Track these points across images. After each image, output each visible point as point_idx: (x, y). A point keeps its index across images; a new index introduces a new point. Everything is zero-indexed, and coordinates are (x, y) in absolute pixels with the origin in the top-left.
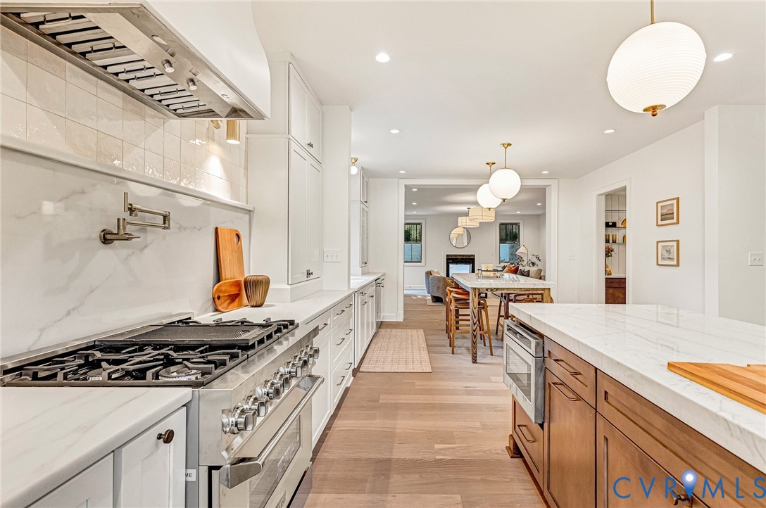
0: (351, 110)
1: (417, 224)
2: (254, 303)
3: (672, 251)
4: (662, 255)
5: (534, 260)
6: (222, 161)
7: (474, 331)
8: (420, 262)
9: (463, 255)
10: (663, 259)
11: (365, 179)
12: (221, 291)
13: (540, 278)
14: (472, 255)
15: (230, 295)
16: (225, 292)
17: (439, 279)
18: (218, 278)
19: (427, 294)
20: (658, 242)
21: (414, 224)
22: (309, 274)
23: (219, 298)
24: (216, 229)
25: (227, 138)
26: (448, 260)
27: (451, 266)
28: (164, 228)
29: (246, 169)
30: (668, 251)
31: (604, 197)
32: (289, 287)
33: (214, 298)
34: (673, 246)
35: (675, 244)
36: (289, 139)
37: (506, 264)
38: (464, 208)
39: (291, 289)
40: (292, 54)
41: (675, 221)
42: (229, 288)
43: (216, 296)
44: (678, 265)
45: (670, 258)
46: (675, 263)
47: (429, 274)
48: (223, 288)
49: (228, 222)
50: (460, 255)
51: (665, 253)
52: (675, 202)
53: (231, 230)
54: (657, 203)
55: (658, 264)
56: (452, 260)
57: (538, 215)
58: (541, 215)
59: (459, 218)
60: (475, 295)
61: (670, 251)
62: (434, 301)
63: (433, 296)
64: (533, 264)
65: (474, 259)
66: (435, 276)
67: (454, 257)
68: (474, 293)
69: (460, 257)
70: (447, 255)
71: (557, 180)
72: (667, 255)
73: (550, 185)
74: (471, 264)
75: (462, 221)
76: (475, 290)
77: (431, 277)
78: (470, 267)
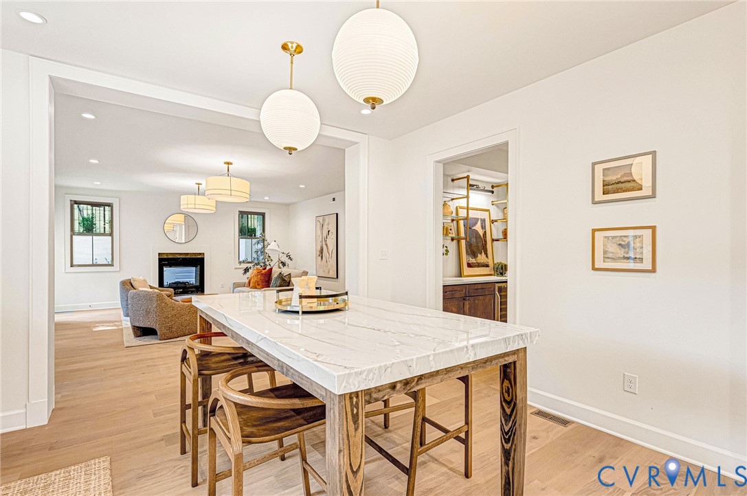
1: (105, 205)
4: (605, 252)
5: (284, 259)
8: (112, 266)
9: (186, 254)
10: (609, 258)
14: (200, 254)
17: (147, 297)
19: (123, 318)
20: (594, 231)
21: (99, 204)
26: (161, 260)
27: (166, 269)
30: (625, 246)
31: (442, 166)
34: (638, 237)
37: (249, 265)
38: (189, 183)
41: (644, 192)
44: (653, 270)
45: (630, 258)
47: (128, 285)
50: (181, 254)
51: (614, 248)
55: (594, 269)
56: (166, 261)
57: (288, 205)
58: (291, 204)
59: (182, 197)
60: (355, 418)
61: (628, 245)
62: (139, 333)
63: (137, 324)
64: (284, 264)
65: (203, 258)
66: (140, 289)
67: (171, 257)
68: (352, 410)
69: (182, 257)
70: (159, 254)
71: (367, 136)
72: (621, 253)
73: (357, 143)
74: (199, 267)
75: (187, 203)
76: (355, 400)
77: (133, 291)
78: (196, 271)
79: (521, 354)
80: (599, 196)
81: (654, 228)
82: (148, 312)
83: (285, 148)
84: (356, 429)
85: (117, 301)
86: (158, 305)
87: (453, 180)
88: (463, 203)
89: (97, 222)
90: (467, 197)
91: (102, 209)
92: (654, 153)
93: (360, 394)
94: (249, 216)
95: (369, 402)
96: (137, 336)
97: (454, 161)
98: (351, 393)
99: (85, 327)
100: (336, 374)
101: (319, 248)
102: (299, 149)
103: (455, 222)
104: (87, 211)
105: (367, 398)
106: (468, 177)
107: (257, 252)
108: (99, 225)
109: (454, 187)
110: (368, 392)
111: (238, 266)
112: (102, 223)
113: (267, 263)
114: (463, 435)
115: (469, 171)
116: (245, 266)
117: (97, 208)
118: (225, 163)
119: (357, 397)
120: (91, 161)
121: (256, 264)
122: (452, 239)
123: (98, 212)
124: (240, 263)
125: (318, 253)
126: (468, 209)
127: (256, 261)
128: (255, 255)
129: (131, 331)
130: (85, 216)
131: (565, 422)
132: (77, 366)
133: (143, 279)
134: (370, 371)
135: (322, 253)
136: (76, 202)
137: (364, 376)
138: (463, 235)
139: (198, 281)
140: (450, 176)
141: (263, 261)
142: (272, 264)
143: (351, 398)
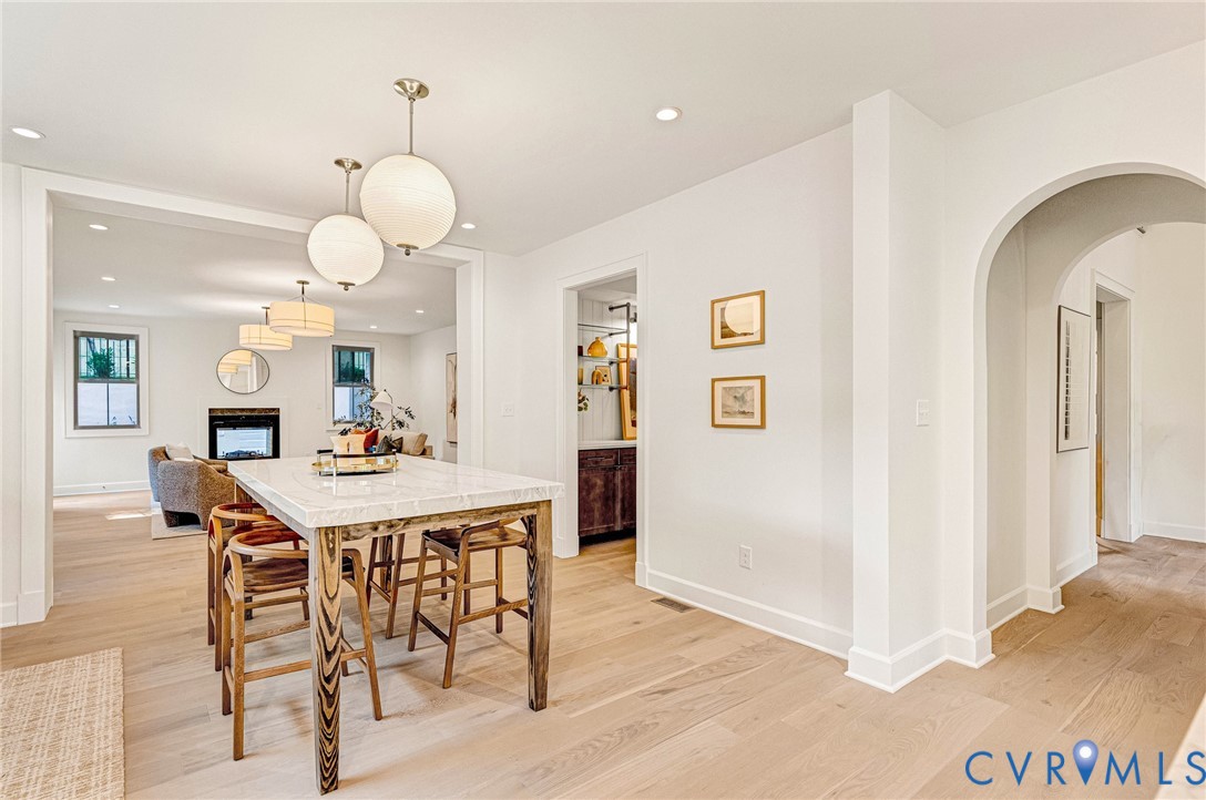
1: (128, 338)
3: (748, 398)
4: (724, 406)
5: (402, 416)
7: (328, 680)
8: (137, 427)
9: (252, 409)
10: (726, 413)
13: (423, 453)
14: (274, 409)
17: (185, 469)
19: (152, 504)
20: (714, 381)
21: (119, 337)
26: (212, 419)
27: (220, 432)
30: (740, 399)
31: (575, 293)
34: (751, 388)
35: (757, 383)
37: (348, 426)
41: (754, 338)
44: (762, 426)
45: (744, 413)
46: (756, 421)
47: (159, 455)
50: (243, 410)
51: (731, 401)
54: (713, 303)
55: (714, 425)
56: (220, 420)
57: (407, 337)
58: (415, 335)
59: (241, 327)
60: (332, 552)
61: (743, 397)
62: (174, 522)
63: (170, 509)
64: (401, 424)
65: (278, 416)
66: (176, 459)
67: (229, 414)
68: (328, 545)
69: (245, 414)
70: (210, 410)
71: (482, 253)
72: (736, 407)
73: (467, 262)
74: (271, 429)
75: (249, 335)
76: (331, 536)
77: (166, 462)
78: (268, 435)
79: (543, 509)
80: (719, 341)
81: (762, 379)
82: (186, 492)
83: (340, 283)
84: (332, 562)
85: (144, 481)
86: (200, 481)
87: (611, 309)
88: (622, 339)
89: (117, 360)
90: (628, 332)
91: (124, 343)
92: (762, 294)
93: (337, 530)
94: (356, 354)
95: (347, 539)
96: (170, 525)
97: (598, 286)
98: (327, 528)
99: (97, 515)
100: (307, 511)
101: (451, 402)
102: (357, 283)
103: (614, 366)
104: (100, 345)
105: (345, 536)
106: (628, 305)
107: (360, 406)
108: (120, 365)
109: (612, 318)
110: (345, 529)
111: (331, 427)
112: (124, 360)
113: (376, 423)
114: (526, 609)
115: (629, 298)
116: (341, 427)
117: (117, 342)
118: (299, 282)
119: (334, 533)
120: (104, 278)
121: (360, 425)
122: (611, 389)
123: (117, 347)
124: (335, 423)
125: (450, 408)
126: (628, 346)
127: (358, 420)
128: (358, 412)
129: (162, 519)
130: (98, 351)
131: (683, 608)
132: (83, 562)
133: (183, 446)
134: (343, 511)
135: (455, 407)
136: (84, 334)
137: (336, 514)
138: (624, 383)
139: (271, 450)
140: (606, 303)
141: (370, 419)
142: (383, 424)
143: (326, 534)
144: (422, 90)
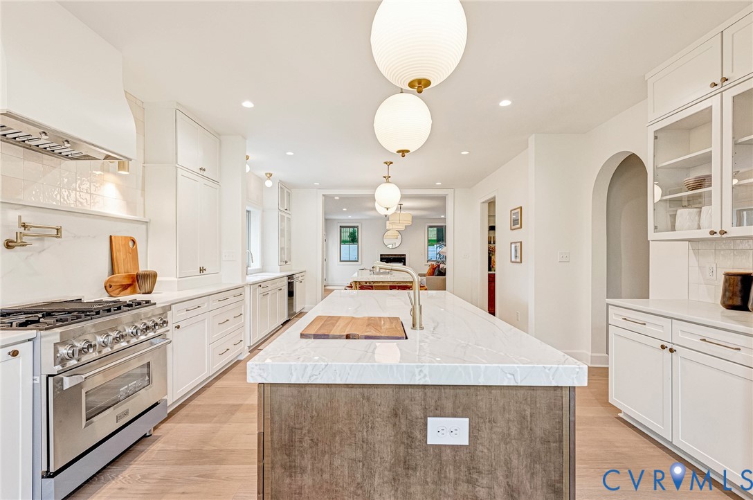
0: (245, 138)
2: (144, 291)
3: (518, 250)
6: (118, 186)
8: (357, 261)
9: (395, 255)
11: (286, 190)
12: (113, 282)
14: (403, 255)
15: (122, 285)
16: (116, 282)
18: (113, 272)
20: (512, 243)
22: (202, 270)
23: (111, 286)
24: (111, 237)
25: (119, 170)
26: (382, 259)
28: (57, 237)
29: (143, 190)
30: (516, 251)
31: (487, 205)
32: (176, 279)
33: (105, 287)
34: (518, 247)
35: (520, 244)
36: (176, 167)
39: (178, 281)
40: (177, 103)
41: (519, 226)
42: (121, 280)
43: (108, 285)
46: (520, 260)
48: (115, 280)
49: (122, 231)
50: (392, 255)
52: (519, 210)
53: (126, 238)
55: (511, 262)
56: (385, 259)
65: (405, 258)
67: (387, 257)
70: (381, 255)
71: (453, 190)
74: (402, 264)
107: (439, 254)
111: (427, 263)
116: (430, 263)
144: (391, 163)
